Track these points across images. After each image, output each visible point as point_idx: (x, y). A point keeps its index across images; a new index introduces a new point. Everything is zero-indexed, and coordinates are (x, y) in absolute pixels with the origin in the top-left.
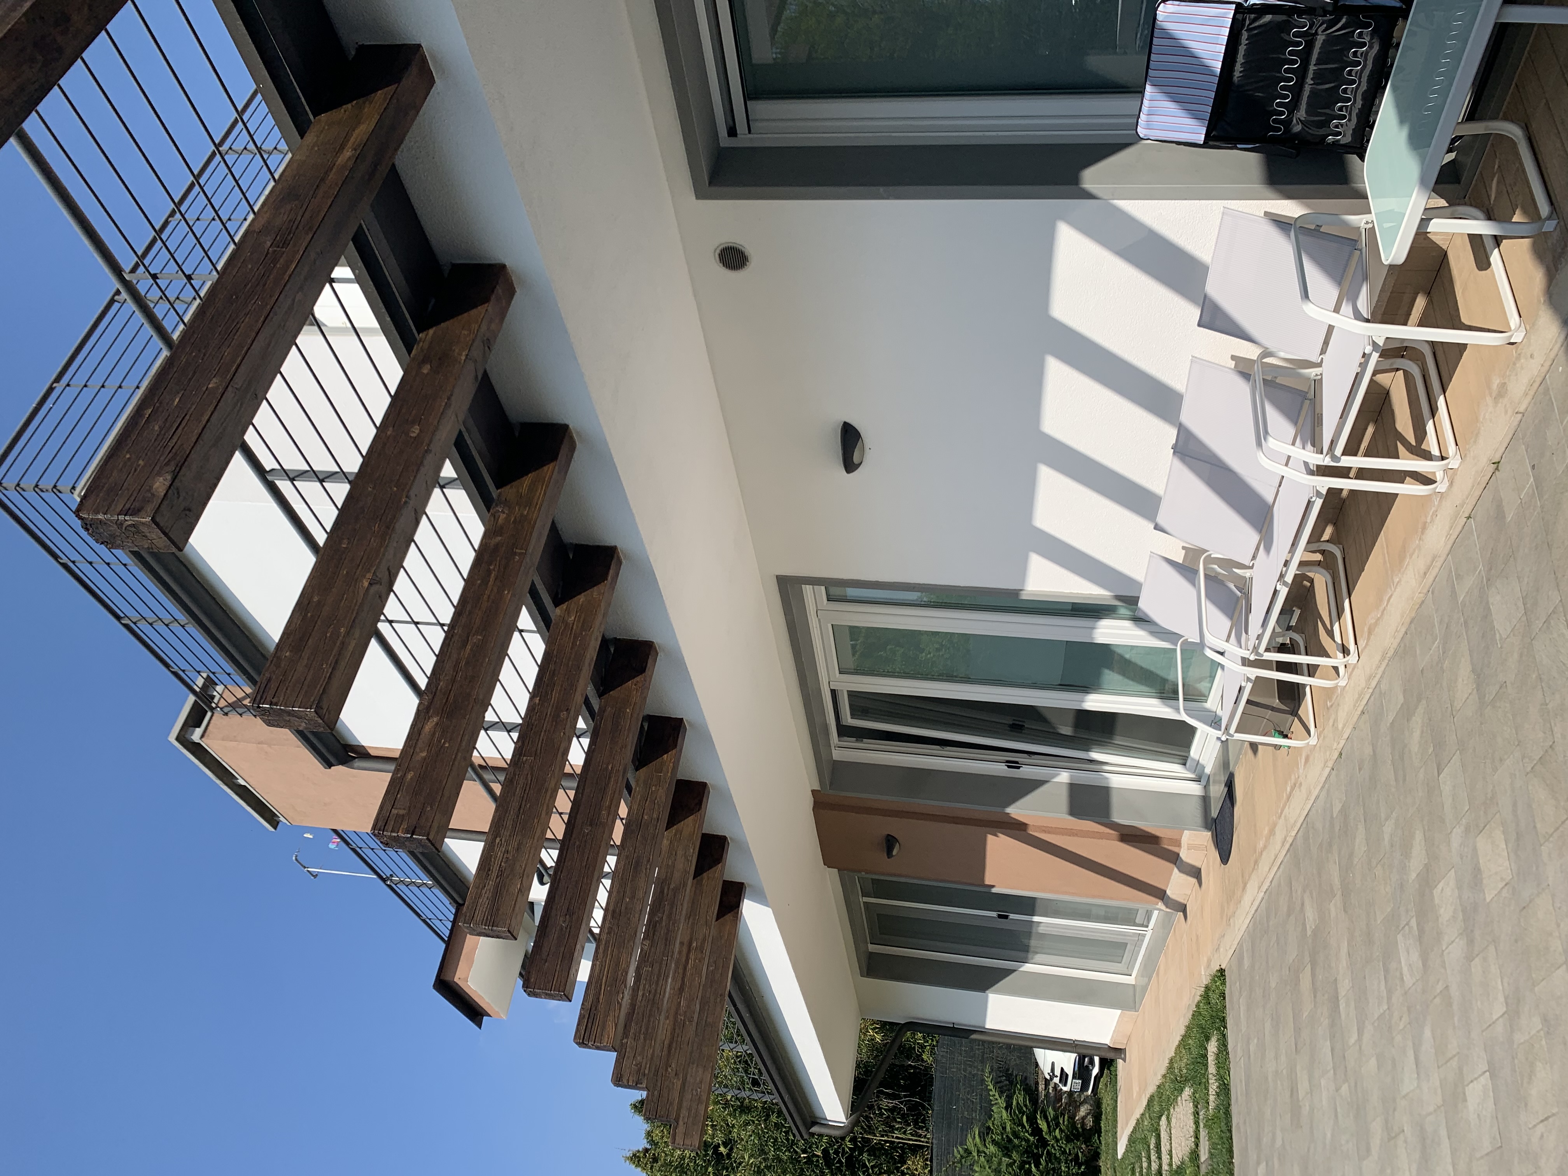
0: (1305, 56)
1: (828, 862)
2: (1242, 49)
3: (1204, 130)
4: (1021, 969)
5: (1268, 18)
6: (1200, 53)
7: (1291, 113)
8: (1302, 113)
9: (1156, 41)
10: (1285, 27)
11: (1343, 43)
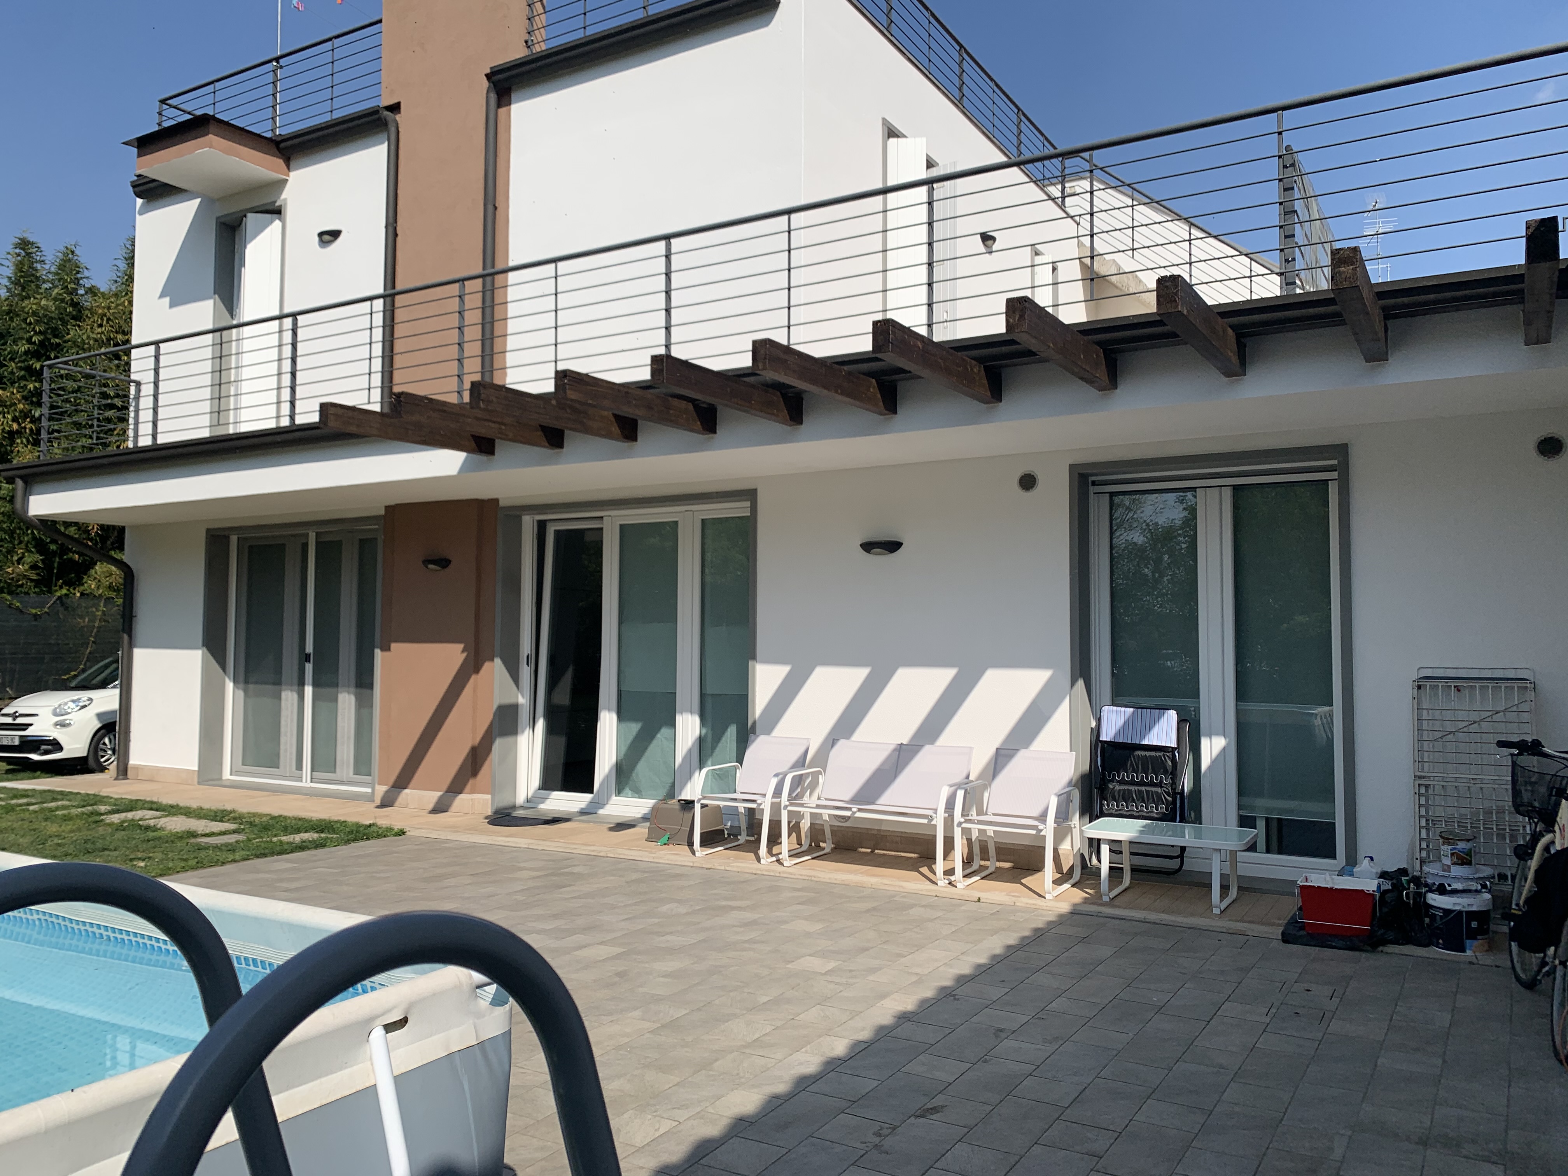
0: (1151, 784)
1: (391, 510)
2: (1153, 754)
3: (1108, 740)
4: (227, 680)
5: (1170, 763)
6: (1152, 732)
7: (1118, 782)
8: (1117, 788)
9: (1157, 711)
10: (1165, 772)
11: (1158, 800)
